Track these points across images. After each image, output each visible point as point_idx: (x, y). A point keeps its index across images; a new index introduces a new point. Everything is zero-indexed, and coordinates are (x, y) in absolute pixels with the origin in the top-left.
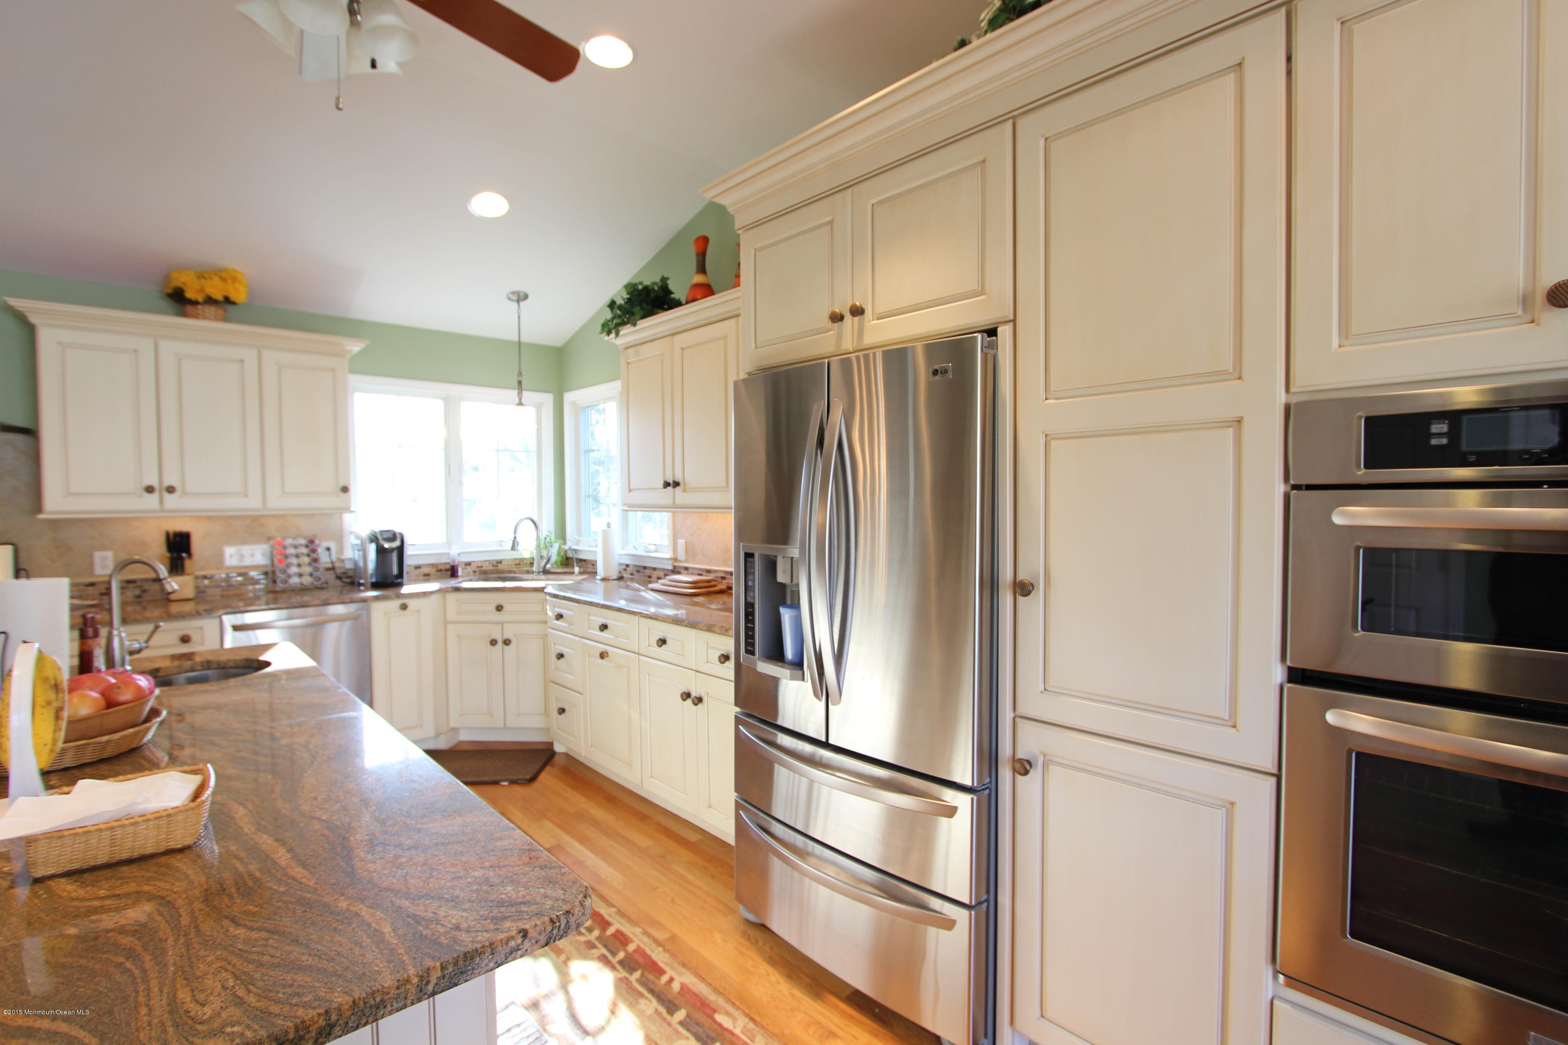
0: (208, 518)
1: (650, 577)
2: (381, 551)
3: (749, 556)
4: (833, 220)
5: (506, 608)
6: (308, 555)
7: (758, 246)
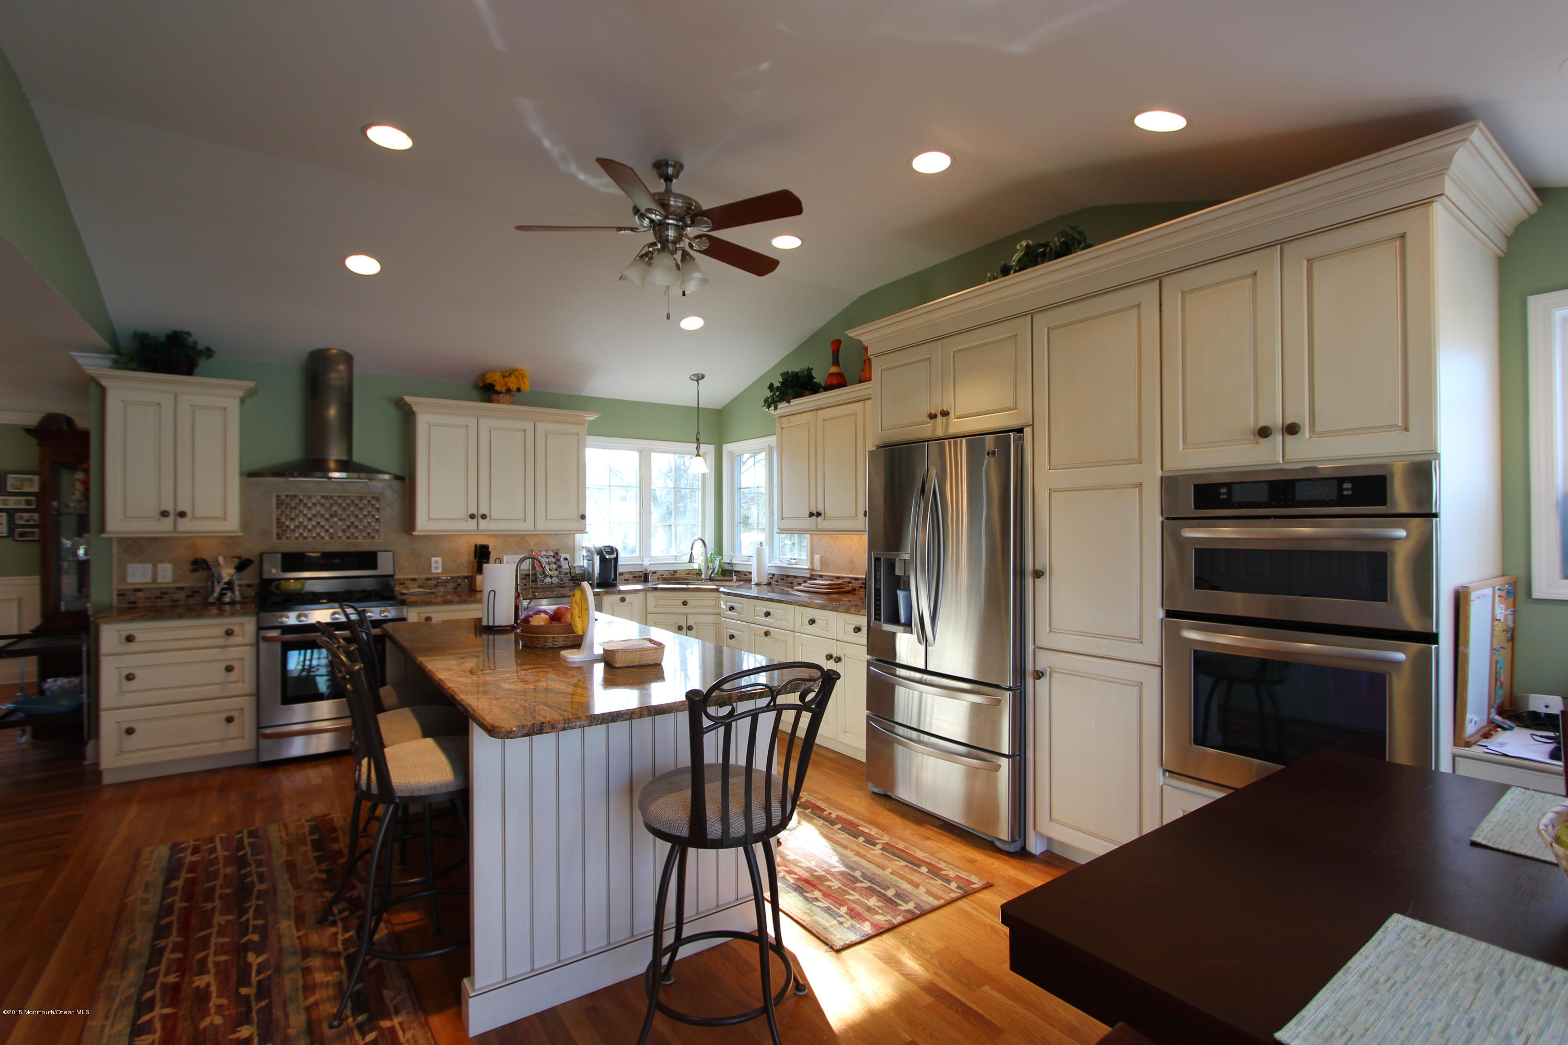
0: (495, 536)
1: (792, 583)
2: (603, 560)
3: (877, 560)
4: (930, 358)
5: (690, 603)
6: (555, 563)
7: (883, 367)
